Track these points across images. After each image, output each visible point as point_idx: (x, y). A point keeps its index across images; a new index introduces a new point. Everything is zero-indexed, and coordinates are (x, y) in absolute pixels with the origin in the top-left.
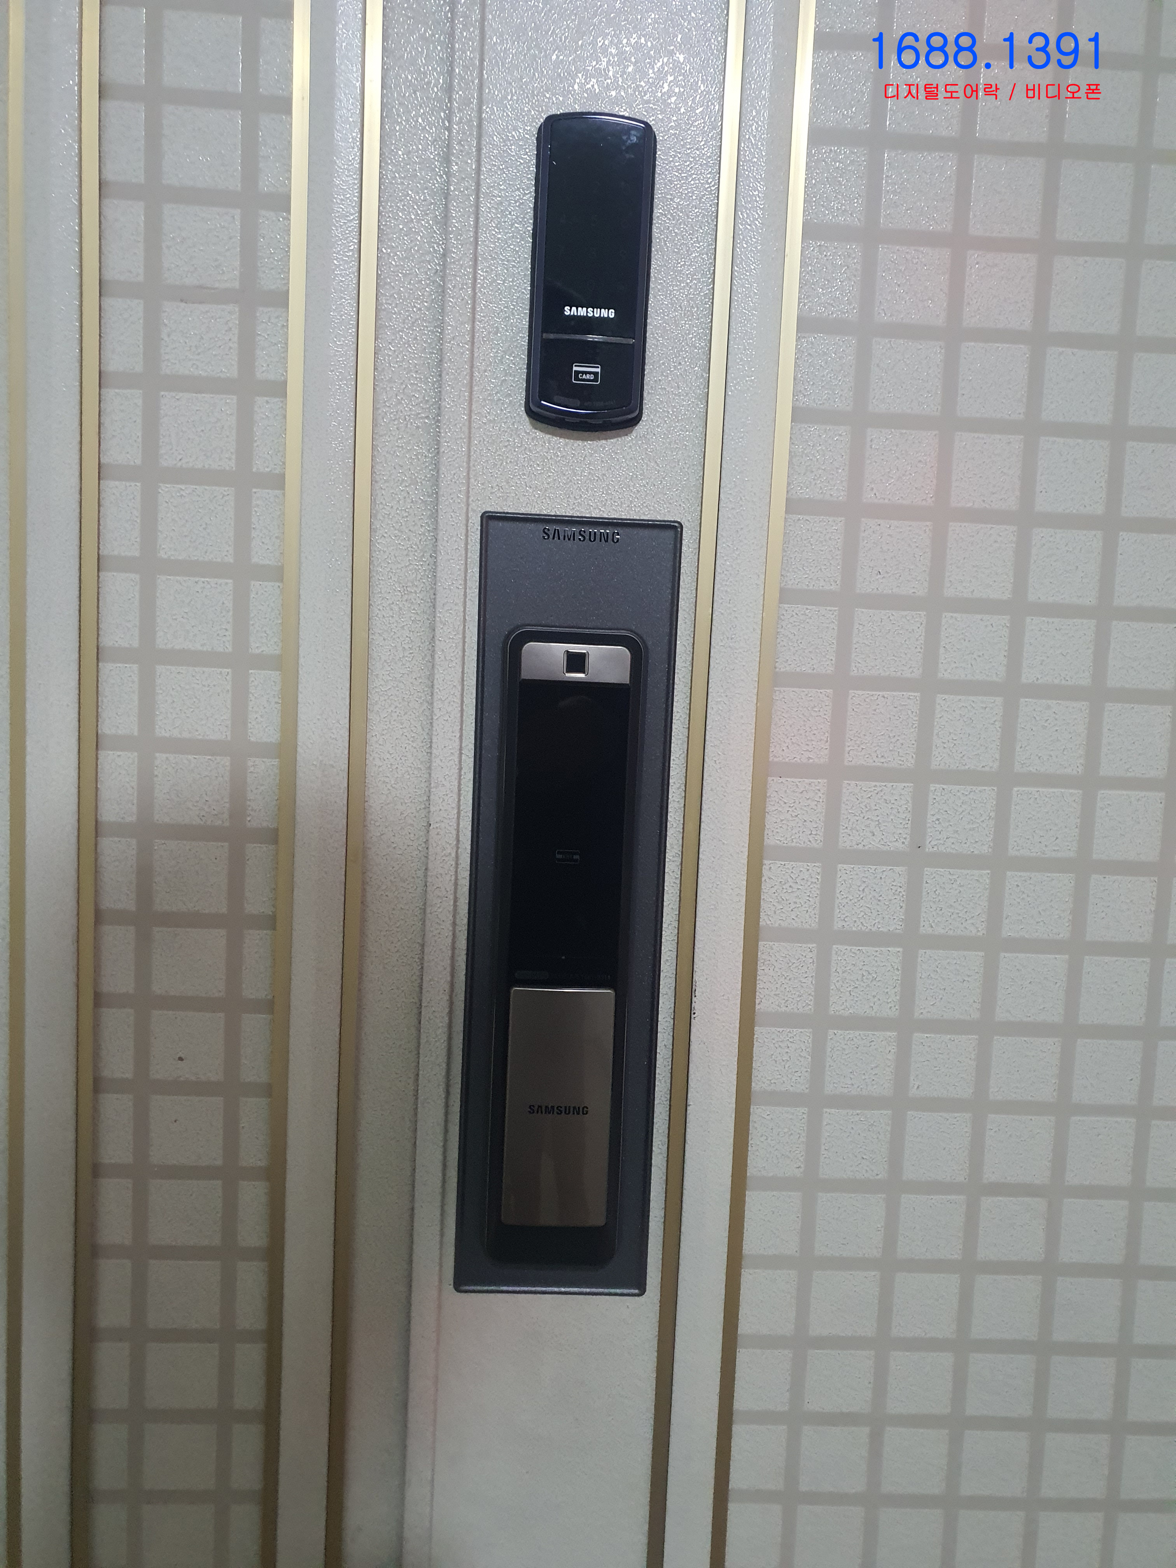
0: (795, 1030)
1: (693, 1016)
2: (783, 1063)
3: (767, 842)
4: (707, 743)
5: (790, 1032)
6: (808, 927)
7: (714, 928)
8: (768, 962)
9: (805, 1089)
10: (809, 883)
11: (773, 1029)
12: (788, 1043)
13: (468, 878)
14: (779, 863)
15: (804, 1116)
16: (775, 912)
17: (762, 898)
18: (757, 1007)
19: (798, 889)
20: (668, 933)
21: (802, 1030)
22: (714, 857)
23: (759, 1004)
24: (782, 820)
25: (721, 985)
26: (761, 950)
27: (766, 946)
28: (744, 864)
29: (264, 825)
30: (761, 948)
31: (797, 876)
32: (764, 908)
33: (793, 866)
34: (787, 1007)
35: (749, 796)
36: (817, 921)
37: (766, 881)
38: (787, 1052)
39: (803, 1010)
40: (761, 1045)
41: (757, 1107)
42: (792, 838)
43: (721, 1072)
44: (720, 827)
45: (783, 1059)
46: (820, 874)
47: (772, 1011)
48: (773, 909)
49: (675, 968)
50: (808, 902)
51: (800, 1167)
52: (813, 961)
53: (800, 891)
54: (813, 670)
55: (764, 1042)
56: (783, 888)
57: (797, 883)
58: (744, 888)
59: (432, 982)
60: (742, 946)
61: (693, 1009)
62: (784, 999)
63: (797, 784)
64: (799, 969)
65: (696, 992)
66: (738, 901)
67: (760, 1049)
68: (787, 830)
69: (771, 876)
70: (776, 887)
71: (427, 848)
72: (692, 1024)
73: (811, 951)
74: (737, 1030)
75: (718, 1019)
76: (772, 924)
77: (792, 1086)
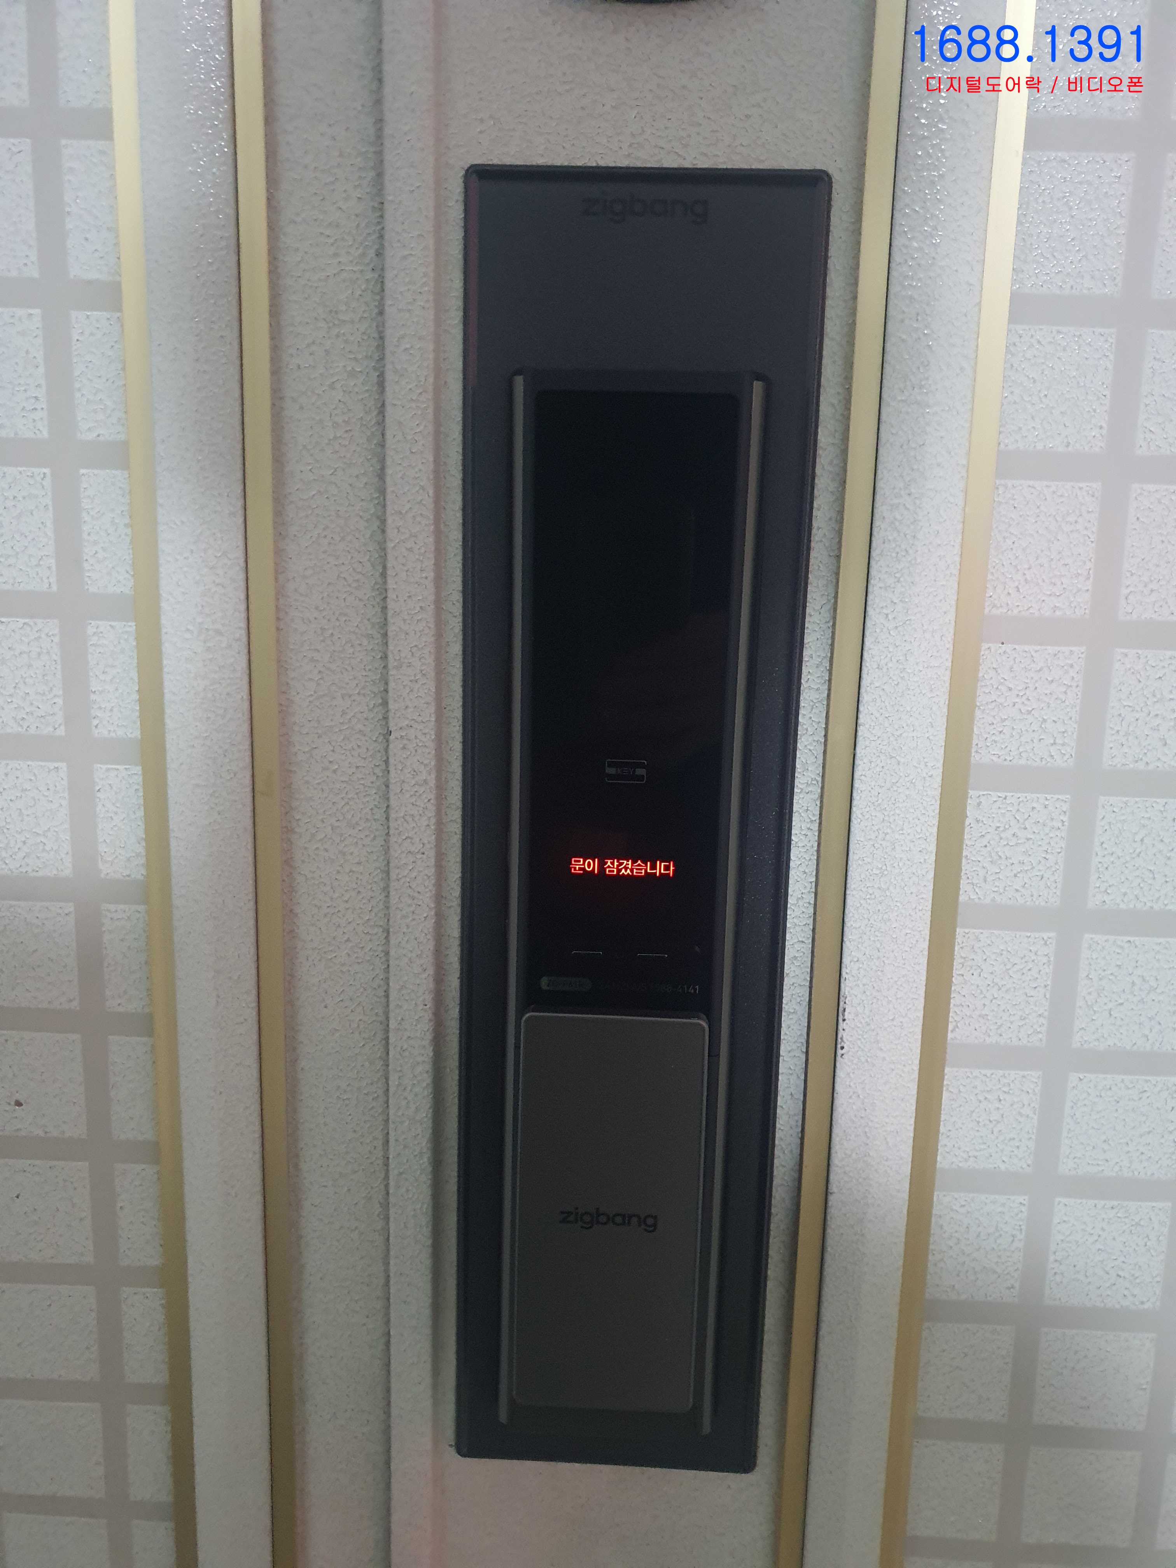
0: (1012, 1072)
1: (839, 1052)
2: (991, 1126)
3: (975, 758)
4: (872, 582)
5: (1004, 1076)
6: (1043, 904)
7: (880, 907)
8: (970, 963)
9: (1025, 1166)
10: (1047, 830)
11: (976, 1072)
12: (1000, 1093)
13: (459, 821)
14: (994, 795)
15: (1023, 1209)
16: (985, 881)
17: (964, 854)
18: (950, 1036)
19: (1028, 839)
20: (798, 912)
21: (1026, 1073)
22: (881, 787)
23: (952, 1031)
24: (1003, 720)
25: (889, 1002)
26: (960, 942)
27: (969, 935)
28: (933, 797)
29: (121, 733)
30: (959, 939)
31: (1026, 816)
32: (967, 872)
33: (1020, 799)
34: (1001, 1035)
35: (947, 678)
36: (1058, 893)
37: (972, 825)
38: (998, 1108)
39: (1028, 1042)
40: (955, 1097)
41: (944, 1193)
42: (1021, 750)
43: (887, 1143)
44: (893, 735)
45: (991, 1119)
46: (1067, 813)
47: (976, 1041)
48: (982, 873)
49: (809, 970)
50: (1043, 861)
51: (1013, 1287)
52: (1049, 961)
53: (1031, 842)
54: (1068, 445)
55: (960, 1091)
56: (1001, 838)
57: (1025, 828)
58: (933, 840)
59: (404, 992)
60: (928, 938)
61: (839, 1040)
62: (996, 1023)
63: (1032, 656)
64: (1023, 974)
65: (846, 1013)
66: (922, 861)
67: (952, 1102)
68: (1012, 736)
69: (980, 818)
70: (988, 837)
71: (388, 772)
72: (838, 1064)
73: (1046, 944)
74: (916, 1075)
75: (884, 1059)
76: (979, 898)
77: (1003, 1161)
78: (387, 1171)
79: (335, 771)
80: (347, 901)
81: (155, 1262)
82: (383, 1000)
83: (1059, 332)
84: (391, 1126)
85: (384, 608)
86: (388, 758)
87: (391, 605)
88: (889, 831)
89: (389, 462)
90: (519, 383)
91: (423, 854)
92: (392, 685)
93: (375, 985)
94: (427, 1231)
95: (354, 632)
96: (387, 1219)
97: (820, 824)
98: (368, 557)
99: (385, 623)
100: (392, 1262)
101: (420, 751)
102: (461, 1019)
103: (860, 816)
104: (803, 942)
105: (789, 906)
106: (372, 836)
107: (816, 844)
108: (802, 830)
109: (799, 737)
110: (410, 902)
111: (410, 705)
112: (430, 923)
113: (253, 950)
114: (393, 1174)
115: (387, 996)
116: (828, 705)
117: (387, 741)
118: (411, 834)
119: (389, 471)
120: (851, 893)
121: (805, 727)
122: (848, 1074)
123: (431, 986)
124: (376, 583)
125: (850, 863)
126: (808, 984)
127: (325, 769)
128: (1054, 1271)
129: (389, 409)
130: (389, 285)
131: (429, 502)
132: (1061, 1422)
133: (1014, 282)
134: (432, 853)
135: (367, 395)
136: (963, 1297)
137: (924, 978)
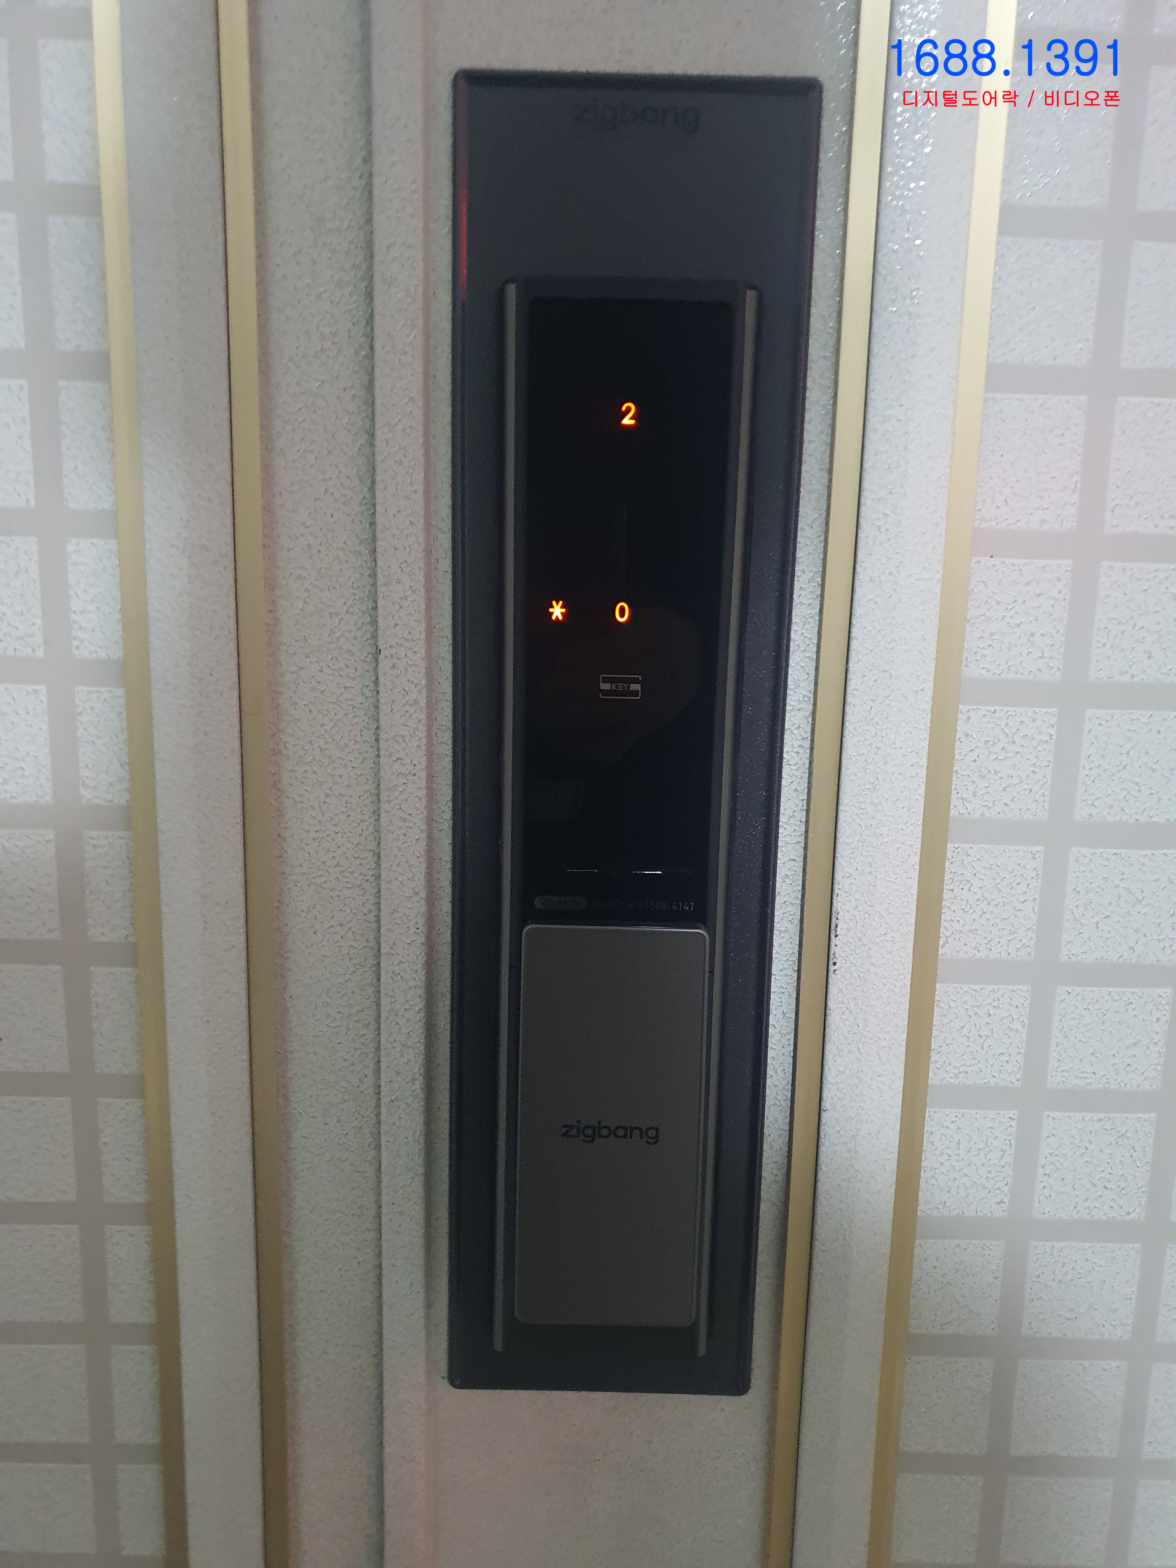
0: (1002, 987)
1: (832, 968)
2: (981, 1041)
3: (965, 672)
4: (864, 494)
5: (994, 991)
6: (1032, 817)
7: (872, 822)
8: (960, 878)
9: (1014, 1080)
10: (1035, 743)
11: (966, 988)
12: (990, 1008)
13: (450, 742)
14: (983, 709)
15: (1012, 1123)
16: (975, 794)
17: (955, 769)
18: (941, 951)
19: (1017, 753)
20: (789, 830)
21: (1015, 988)
22: (873, 701)
23: (943, 947)
24: (992, 634)
25: (881, 917)
26: (950, 857)
27: (959, 850)
28: (925, 711)
29: (102, 654)
30: (949, 854)
31: (1014, 730)
32: (957, 787)
33: (1009, 713)
34: (991, 950)
35: (938, 591)
36: (1046, 807)
37: (961, 740)
38: (988, 1023)
39: (1018, 955)
40: (945, 1012)
41: (936, 1109)
42: (1009, 664)
43: (880, 1058)
44: (886, 648)
45: (981, 1034)
46: (1055, 726)
47: (967, 957)
48: (971, 788)
49: (800, 888)
50: (1032, 775)
51: (1002, 1202)
52: (1037, 875)
53: (1019, 755)
54: (1055, 358)
55: (950, 1007)
56: (990, 752)
57: (1014, 742)
58: (924, 753)
59: (396, 915)
60: (919, 852)
61: (831, 956)
62: (986, 938)
63: (1020, 570)
64: (1012, 888)
65: (838, 929)
66: (914, 774)
67: (943, 1018)
68: (1001, 650)
69: (970, 733)
70: (977, 751)
71: (378, 692)
72: (830, 981)
73: (1034, 858)
74: (908, 990)
75: (876, 974)
76: (969, 813)
77: (994, 1076)
78: (379, 1099)
79: (322, 692)
80: (336, 825)
81: (140, 1198)
82: (374, 926)
83: (1046, 244)
84: (383, 1052)
85: (373, 524)
86: (377, 678)
87: (380, 520)
88: (881, 745)
89: (377, 373)
90: (511, 290)
91: (414, 775)
92: (381, 603)
93: (366, 911)
94: (419, 1160)
95: (342, 549)
96: (378, 1147)
97: (812, 741)
98: (355, 472)
99: (374, 539)
100: (384, 1192)
101: (410, 671)
102: (453, 942)
103: (853, 731)
104: (794, 860)
105: (780, 824)
106: (362, 759)
107: (807, 762)
108: (793, 748)
109: (790, 654)
110: (402, 824)
111: (400, 623)
112: (422, 846)
113: (241, 875)
114: (384, 1100)
115: (378, 921)
116: (821, 621)
117: (377, 661)
118: (402, 755)
119: (378, 383)
120: (844, 808)
121: (797, 643)
122: (841, 990)
123: (423, 909)
124: (364, 498)
125: (842, 778)
126: (799, 902)
127: (313, 689)
128: (1044, 1184)
129: (378, 319)
130: (376, 192)
131: (419, 414)
132: (1050, 1334)
133: (1003, 192)
134: (423, 775)
135: (354, 306)
136: (955, 1213)
137: (915, 893)
